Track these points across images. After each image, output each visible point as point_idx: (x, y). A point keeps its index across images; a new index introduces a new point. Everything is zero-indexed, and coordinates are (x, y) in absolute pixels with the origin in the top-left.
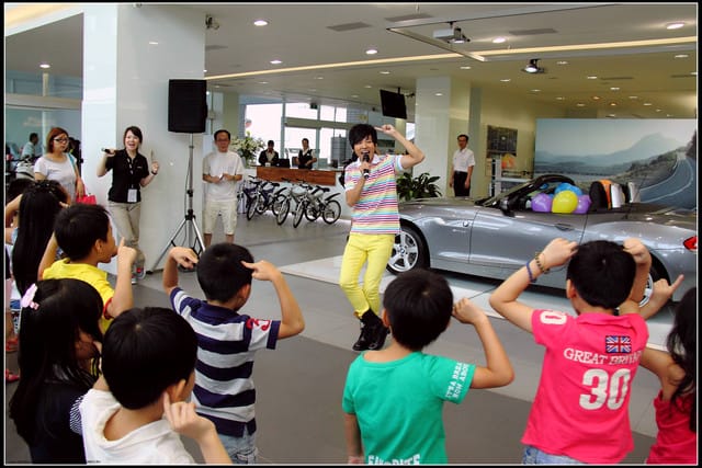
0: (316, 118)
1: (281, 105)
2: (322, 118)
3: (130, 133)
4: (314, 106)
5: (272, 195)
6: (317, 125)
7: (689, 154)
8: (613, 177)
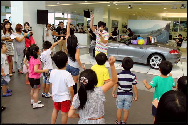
0: (63, 17)
1: (54, 13)
2: (65, 17)
3: (27, 25)
4: (63, 14)
5: (56, 39)
6: (64, 19)
7: (165, 29)
8: (147, 35)
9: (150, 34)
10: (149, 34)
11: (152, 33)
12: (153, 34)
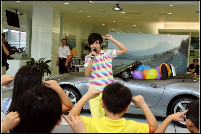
7: (179, 51)
8: (145, 61)
9: (151, 59)
10: (148, 60)
11: (154, 57)
12: (156, 59)
